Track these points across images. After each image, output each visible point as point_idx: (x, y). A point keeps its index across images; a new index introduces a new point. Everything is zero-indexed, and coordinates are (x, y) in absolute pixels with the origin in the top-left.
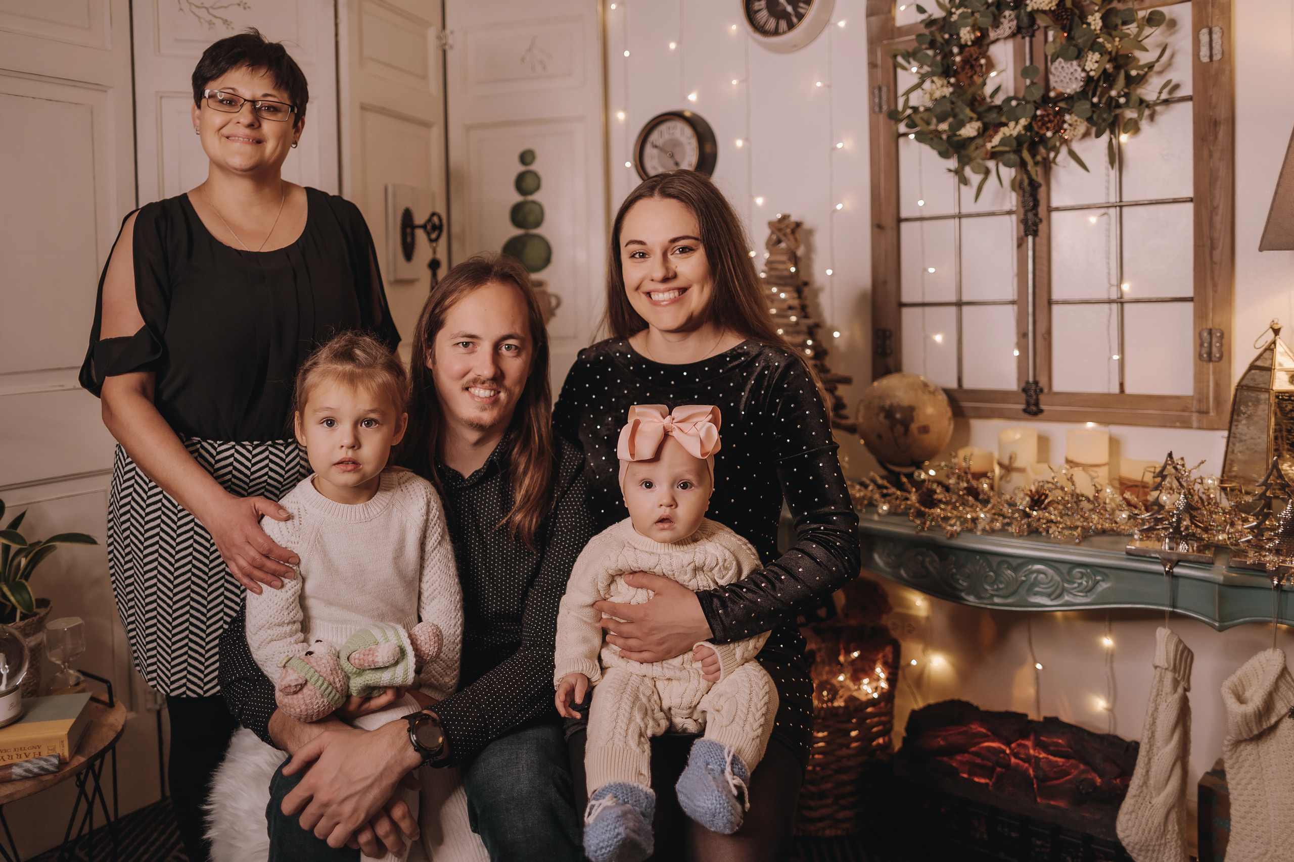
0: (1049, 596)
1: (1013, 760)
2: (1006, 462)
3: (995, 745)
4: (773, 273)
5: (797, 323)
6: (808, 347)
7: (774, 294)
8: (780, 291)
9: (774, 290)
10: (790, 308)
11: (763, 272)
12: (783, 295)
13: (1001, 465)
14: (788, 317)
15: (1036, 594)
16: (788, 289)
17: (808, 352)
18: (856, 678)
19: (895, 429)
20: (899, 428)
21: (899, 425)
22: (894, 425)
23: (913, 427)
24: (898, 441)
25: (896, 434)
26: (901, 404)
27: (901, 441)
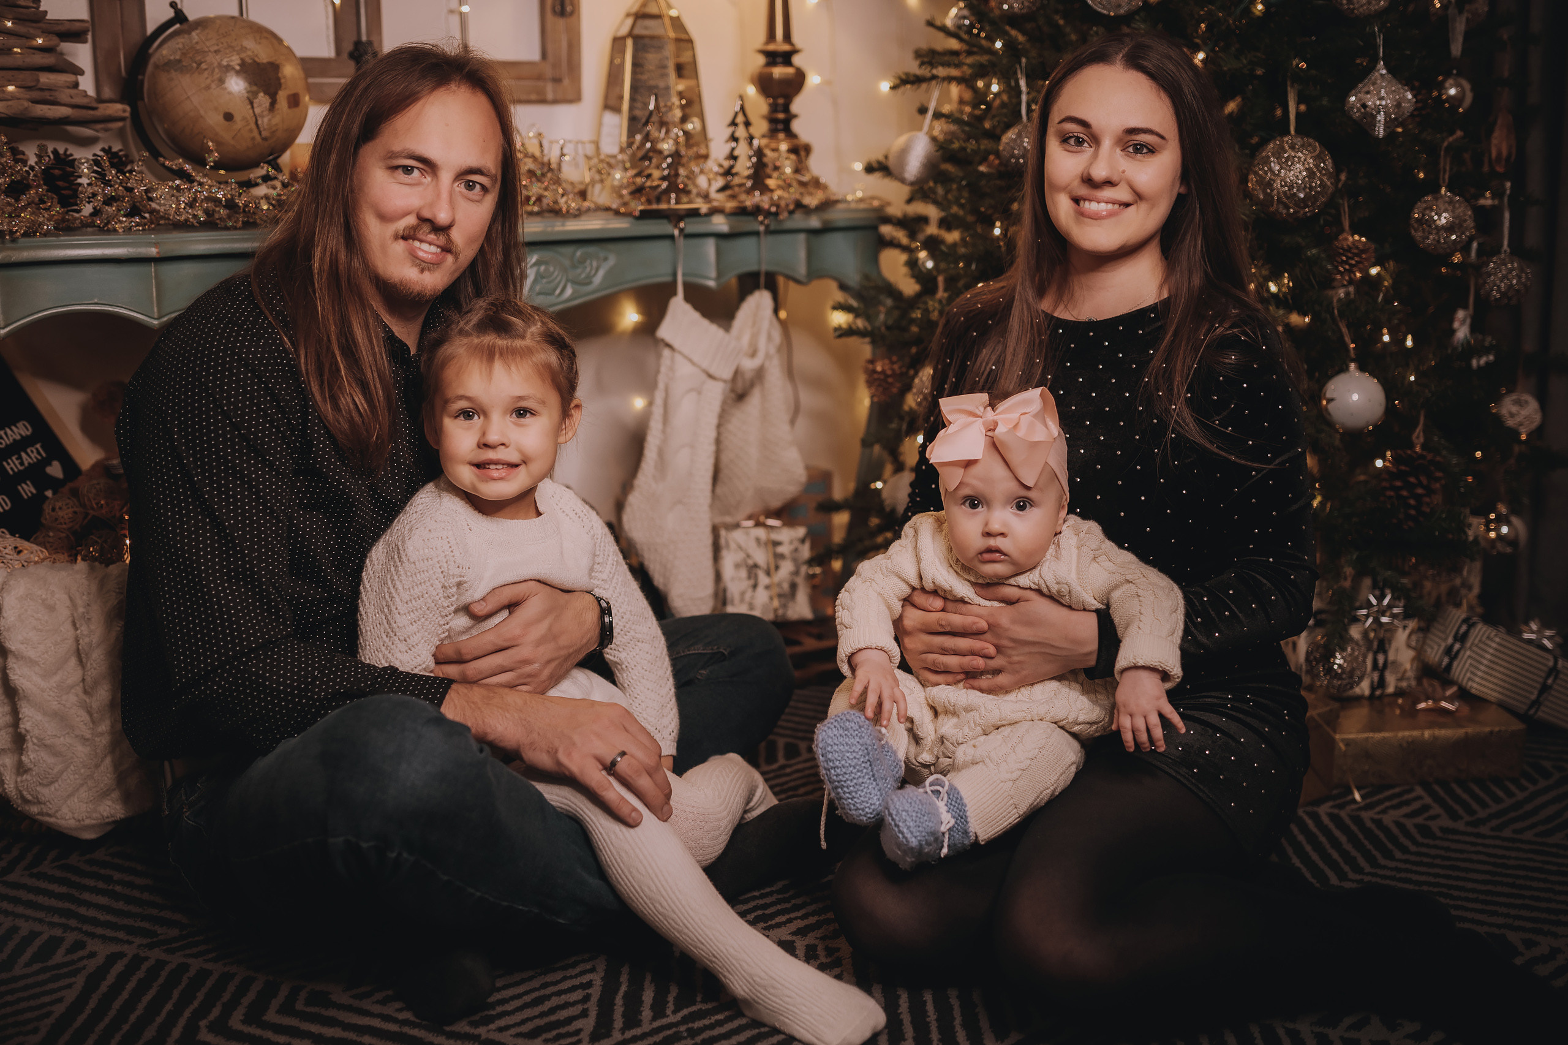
0: (553, 291)
15: (538, 293)
19: (256, 102)
20: (263, 100)
21: (261, 94)
22: (255, 94)
23: (282, 96)
24: (260, 122)
25: (257, 111)
26: (256, 59)
27: (264, 122)
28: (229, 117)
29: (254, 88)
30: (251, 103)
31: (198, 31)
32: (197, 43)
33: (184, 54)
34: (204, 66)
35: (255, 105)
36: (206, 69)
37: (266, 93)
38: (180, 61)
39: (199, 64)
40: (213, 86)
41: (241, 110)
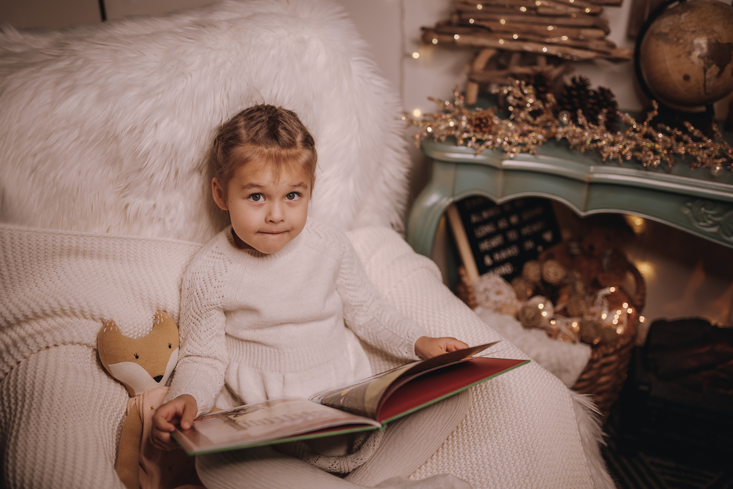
19: (709, 71)
20: (714, 69)
21: (714, 66)
22: (710, 65)
23: (729, 69)
24: (707, 83)
25: (708, 76)
26: (720, 41)
27: (711, 83)
28: (687, 77)
29: (711, 61)
30: (705, 71)
31: (686, 14)
32: (682, 23)
33: (671, 30)
34: (681, 41)
35: (707, 73)
36: (682, 44)
37: (718, 65)
38: (667, 34)
39: (679, 39)
40: (683, 56)
41: (696, 75)
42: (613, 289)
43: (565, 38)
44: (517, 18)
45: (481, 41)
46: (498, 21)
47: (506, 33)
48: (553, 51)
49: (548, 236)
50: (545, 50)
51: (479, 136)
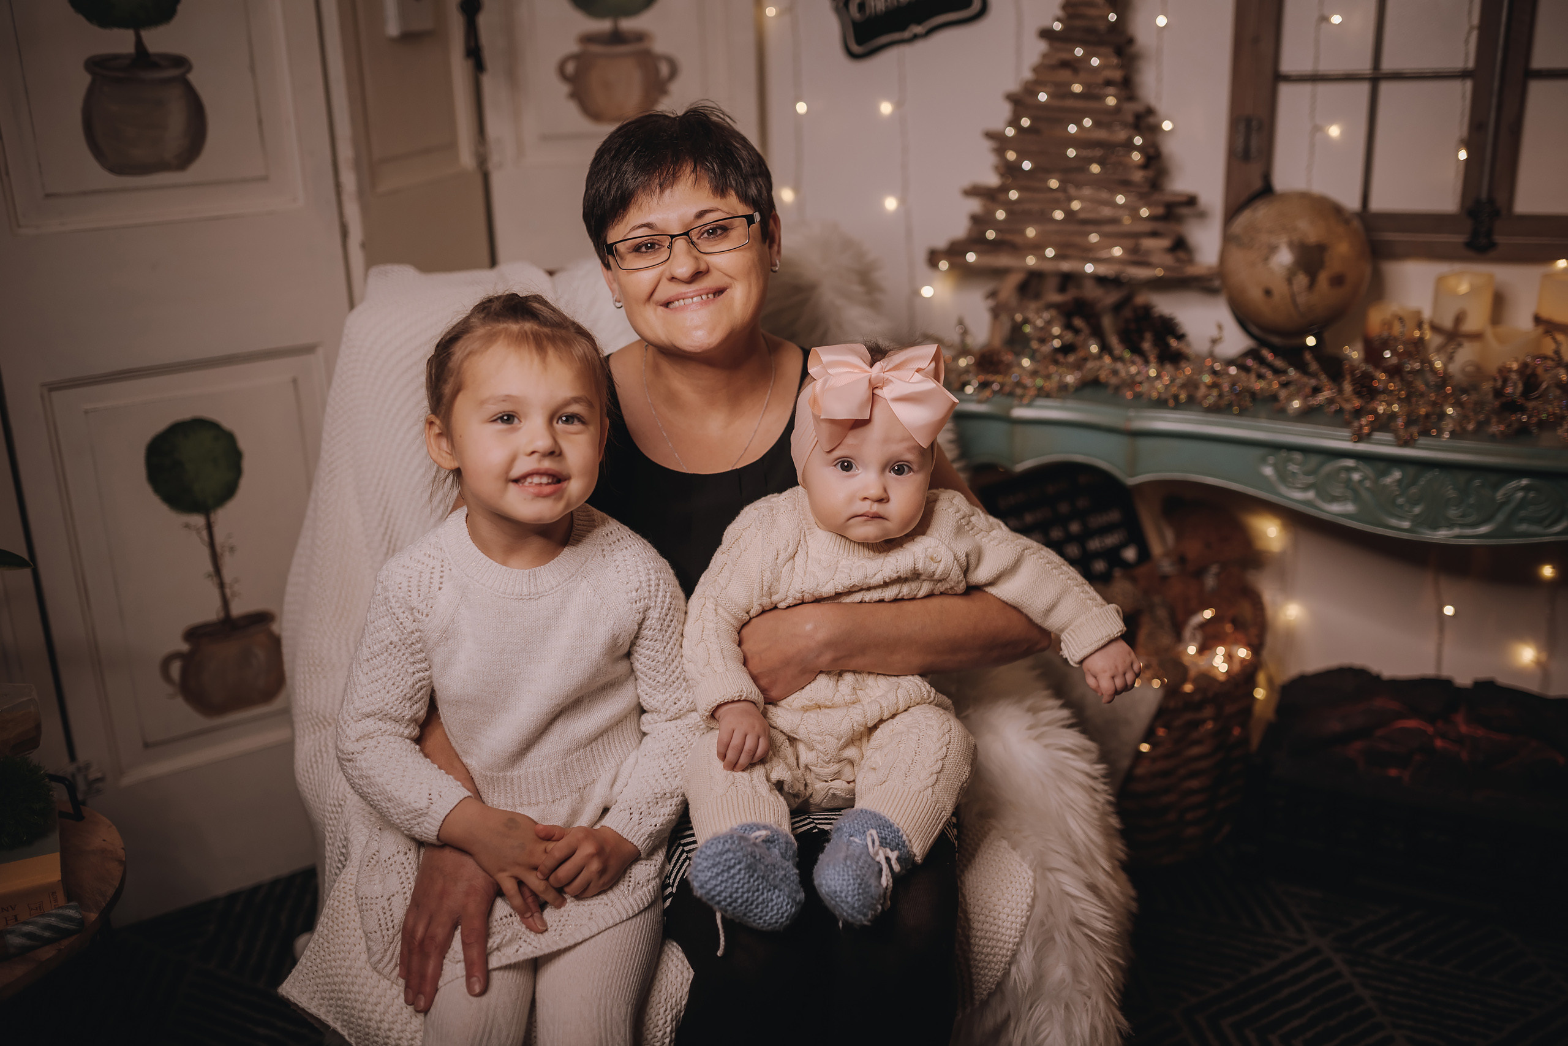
0: (1540, 521)
1: (1439, 743)
2: (1447, 323)
3: (1411, 723)
4: (1078, 23)
5: (1117, 110)
6: (1137, 148)
7: (1078, 59)
8: (1088, 56)
9: (1079, 52)
10: (1109, 83)
11: (1058, 20)
12: (1095, 62)
13: (1435, 328)
14: (1101, 98)
15: (1522, 520)
16: (1103, 50)
17: (1136, 156)
18: (1205, 648)
19: (1295, 283)
20: (1302, 280)
21: (1301, 274)
22: (1295, 274)
23: (1323, 278)
24: (1296, 299)
25: (1295, 288)
27: (1302, 299)
28: (1268, 292)
29: (1296, 268)
30: (1291, 283)
35: (1294, 285)
37: (1308, 274)
41: (1280, 288)
42: (1208, 614)
43: (1117, 252)
44: (1050, 227)
45: (1003, 260)
46: (1022, 232)
47: (1037, 248)
48: (1103, 270)
49: (1130, 554)
50: (1089, 268)
51: (982, 378)
